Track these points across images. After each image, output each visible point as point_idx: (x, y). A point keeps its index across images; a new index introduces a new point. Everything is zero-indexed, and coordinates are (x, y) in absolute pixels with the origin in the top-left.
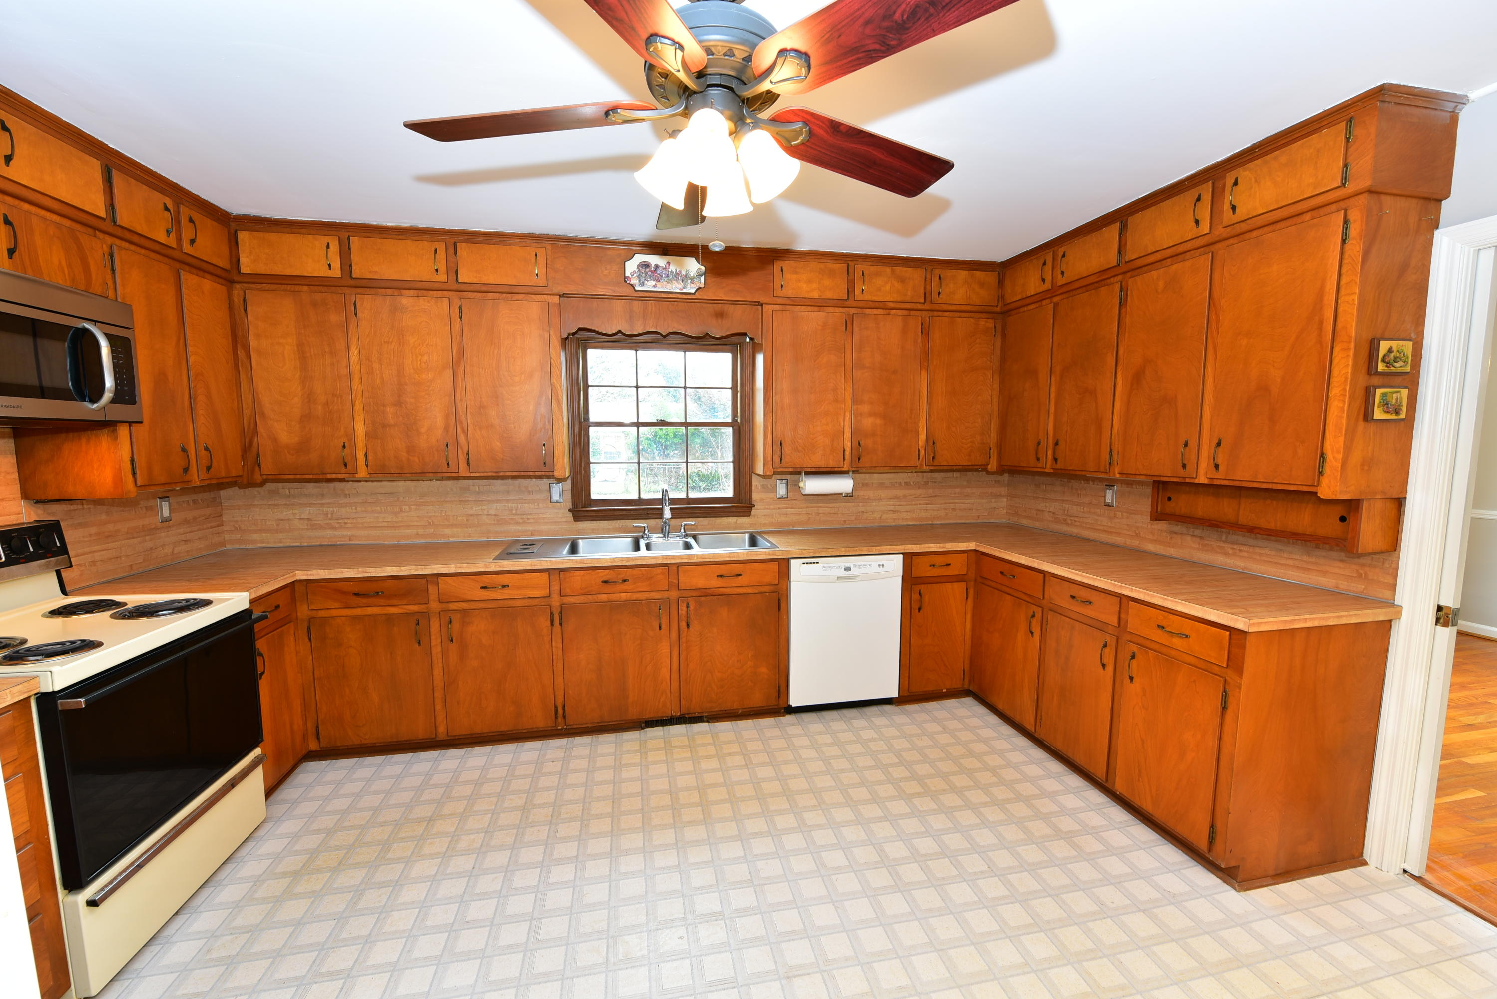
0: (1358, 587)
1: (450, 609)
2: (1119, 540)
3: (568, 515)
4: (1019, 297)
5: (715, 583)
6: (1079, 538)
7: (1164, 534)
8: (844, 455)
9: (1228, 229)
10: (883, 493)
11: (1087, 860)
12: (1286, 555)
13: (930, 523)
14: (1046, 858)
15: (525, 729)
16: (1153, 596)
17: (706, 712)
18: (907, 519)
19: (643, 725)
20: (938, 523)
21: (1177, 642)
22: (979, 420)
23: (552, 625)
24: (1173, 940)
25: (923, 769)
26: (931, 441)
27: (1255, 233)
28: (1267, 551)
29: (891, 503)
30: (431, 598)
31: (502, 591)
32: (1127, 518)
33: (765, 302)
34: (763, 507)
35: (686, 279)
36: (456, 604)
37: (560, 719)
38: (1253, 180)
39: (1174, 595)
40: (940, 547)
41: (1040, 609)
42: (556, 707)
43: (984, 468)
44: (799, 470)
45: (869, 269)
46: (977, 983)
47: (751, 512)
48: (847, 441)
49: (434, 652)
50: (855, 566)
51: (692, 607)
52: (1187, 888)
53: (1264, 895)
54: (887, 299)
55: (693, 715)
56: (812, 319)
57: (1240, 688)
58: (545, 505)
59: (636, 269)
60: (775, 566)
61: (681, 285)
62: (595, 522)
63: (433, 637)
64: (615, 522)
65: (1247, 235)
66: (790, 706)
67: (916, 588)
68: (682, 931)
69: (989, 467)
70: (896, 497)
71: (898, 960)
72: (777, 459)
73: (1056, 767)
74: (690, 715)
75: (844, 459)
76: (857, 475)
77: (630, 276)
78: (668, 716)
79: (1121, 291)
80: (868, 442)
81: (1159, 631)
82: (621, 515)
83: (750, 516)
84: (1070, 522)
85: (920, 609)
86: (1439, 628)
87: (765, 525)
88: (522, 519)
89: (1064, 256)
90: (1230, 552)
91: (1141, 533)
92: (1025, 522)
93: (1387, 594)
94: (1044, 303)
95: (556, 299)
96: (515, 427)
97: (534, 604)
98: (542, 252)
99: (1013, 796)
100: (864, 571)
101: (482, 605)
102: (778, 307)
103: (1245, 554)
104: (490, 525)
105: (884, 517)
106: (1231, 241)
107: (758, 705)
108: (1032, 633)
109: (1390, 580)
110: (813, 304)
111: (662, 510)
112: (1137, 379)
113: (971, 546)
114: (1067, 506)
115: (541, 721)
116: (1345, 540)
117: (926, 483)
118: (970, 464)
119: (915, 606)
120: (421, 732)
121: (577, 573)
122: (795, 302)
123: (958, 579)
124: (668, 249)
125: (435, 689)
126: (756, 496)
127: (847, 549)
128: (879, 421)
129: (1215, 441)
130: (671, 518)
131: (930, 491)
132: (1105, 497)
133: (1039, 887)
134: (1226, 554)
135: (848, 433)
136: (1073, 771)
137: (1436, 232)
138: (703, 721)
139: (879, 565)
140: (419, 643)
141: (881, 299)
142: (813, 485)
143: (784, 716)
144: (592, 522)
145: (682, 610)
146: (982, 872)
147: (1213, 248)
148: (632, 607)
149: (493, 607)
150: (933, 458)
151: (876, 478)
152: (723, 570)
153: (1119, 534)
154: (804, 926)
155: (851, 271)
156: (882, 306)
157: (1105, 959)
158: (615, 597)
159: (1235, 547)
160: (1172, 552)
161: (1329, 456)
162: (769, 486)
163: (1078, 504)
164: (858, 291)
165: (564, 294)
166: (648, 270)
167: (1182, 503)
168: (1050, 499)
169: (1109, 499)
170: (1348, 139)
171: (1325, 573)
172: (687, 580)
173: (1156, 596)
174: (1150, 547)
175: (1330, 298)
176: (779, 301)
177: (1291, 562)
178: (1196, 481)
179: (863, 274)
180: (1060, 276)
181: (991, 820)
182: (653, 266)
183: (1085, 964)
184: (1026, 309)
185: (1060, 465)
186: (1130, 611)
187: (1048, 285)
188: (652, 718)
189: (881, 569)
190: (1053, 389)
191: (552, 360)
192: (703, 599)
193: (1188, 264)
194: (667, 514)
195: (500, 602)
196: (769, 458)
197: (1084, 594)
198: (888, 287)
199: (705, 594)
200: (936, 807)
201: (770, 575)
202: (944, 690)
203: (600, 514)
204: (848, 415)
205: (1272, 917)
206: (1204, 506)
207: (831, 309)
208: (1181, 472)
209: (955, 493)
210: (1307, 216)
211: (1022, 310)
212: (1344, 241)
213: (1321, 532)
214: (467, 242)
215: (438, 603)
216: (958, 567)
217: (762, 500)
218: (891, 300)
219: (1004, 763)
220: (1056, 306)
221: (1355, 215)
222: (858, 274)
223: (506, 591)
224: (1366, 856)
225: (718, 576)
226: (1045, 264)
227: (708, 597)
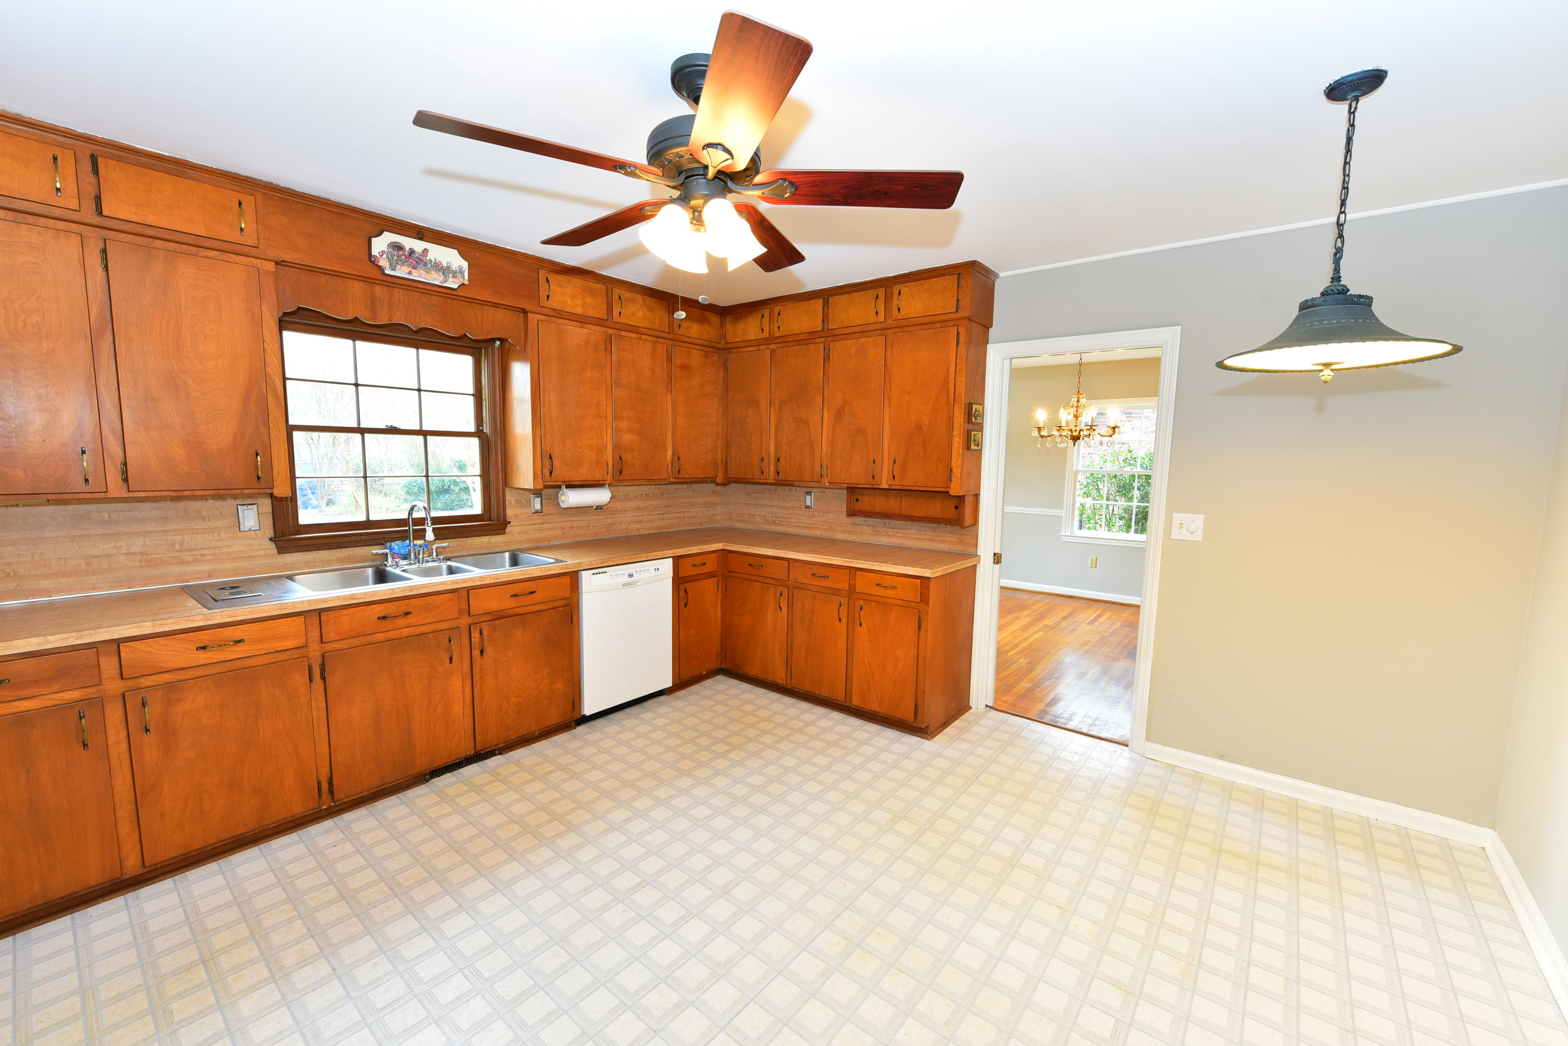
0: (959, 548)
1: (143, 686)
2: (817, 533)
3: (269, 547)
4: (741, 340)
5: (510, 603)
6: (786, 534)
7: (849, 526)
8: (608, 468)
9: (896, 322)
10: (629, 505)
11: (853, 753)
12: (923, 533)
13: (666, 530)
14: (831, 760)
15: (273, 824)
16: (873, 565)
17: (502, 743)
18: (648, 528)
19: (427, 777)
20: (672, 530)
21: (890, 593)
22: (710, 439)
23: (311, 680)
24: (915, 776)
25: (721, 734)
26: (677, 458)
27: (910, 329)
28: (913, 531)
29: (635, 514)
30: (105, 675)
31: (233, 649)
32: (823, 516)
33: (531, 310)
34: (517, 524)
35: (445, 271)
36: (152, 677)
37: (325, 796)
38: (910, 295)
39: (886, 562)
40: (699, 549)
41: (787, 589)
42: (319, 783)
43: (713, 481)
44: (559, 483)
45: (626, 295)
46: (838, 840)
47: (505, 529)
48: (609, 456)
49: (113, 753)
50: (637, 572)
51: (485, 633)
52: (908, 748)
53: (940, 738)
54: (640, 324)
55: (489, 749)
56: (577, 334)
57: (928, 614)
58: (230, 535)
59: (385, 248)
60: (567, 580)
61: (441, 278)
62: (310, 553)
63: (111, 732)
64: (338, 550)
65: (906, 329)
66: (584, 716)
67: (682, 587)
68: (621, 906)
69: (717, 479)
70: (639, 508)
71: (787, 850)
72: (548, 473)
73: (805, 705)
74: (486, 751)
75: (608, 473)
76: (611, 488)
77: (379, 256)
78: (461, 758)
79: (824, 350)
80: (627, 457)
81: (878, 588)
82: (348, 542)
83: (504, 533)
84: (778, 522)
85: (686, 605)
86: (995, 565)
87: (520, 542)
88: (190, 555)
89: (779, 314)
90: (891, 534)
91: (833, 526)
92: (739, 525)
93: (973, 549)
94: (762, 347)
95: (271, 266)
96: (209, 430)
97: (284, 659)
98: (249, 202)
99: (790, 731)
100: (644, 575)
101: (199, 672)
102: (542, 317)
103: (900, 535)
104: (133, 567)
105: (630, 527)
106: (897, 330)
107: (555, 723)
108: (781, 608)
109: (974, 541)
110: (577, 320)
111: (424, 530)
112: (839, 414)
113: (719, 546)
114: (774, 510)
115: (298, 808)
116: (959, 520)
117: (663, 494)
118: (704, 477)
119: (682, 603)
120: (93, 877)
121: (345, 612)
122: (560, 314)
123: (711, 575)
124: (424, 234)
125: (116, 807)
126: (510, 512)
127: (629, 557)
128: (635, 437)
129: (892, 461)
130: (435, 540)
131: (666, 501)
132: (805, 501)
133: (838, 777)
134: (889, 536)
135: (610, 447)
136: (816, 705)
137: (988, 345)
138: (496, 755)
139: (655, 569)
140: (85, 745)
141: (635, 324)
142: (573, 498)
143: (575, 728)
144: (305, 553)
145: (475, 637)
146: (801, 782)
147: (886, 332)
148: (418, 641)
149: (217, 672)
150: (679, 471)
151: (631, 490)
152: (517, 588)
153: (817, 528)
154: (713, 860)
155: (609, 293)
156: (635, 329)
157: (891, 799)
158: (394, 634)
159: (894, 530)
160: (855, 538)
161: (954, 470)
162: (523, 501)
163: (785, 508)
164: (616, 313)
165: (283, 261)
166: (401, 253)
167: (866, 502)
168: (761, 505)
169: (808, 503)
170: (958, 285)
171: (943, 542)
172: (480, 604)
173: (875, 565)
174: (840, 536)
175: (952, 377)
176: (545, 311)
177: (926, 537)
178: (881, 487)
179: (620, 298)
180: (776, 329)
181: (786, 750)
182: (407, 249)
183: (883, 805)
184: (745, 349)
185: (780, 477)
186: (857, 578)
187: (766, 334)
188: (445, 764)
189: (657, 573)
190: (773, 417)
191: (265, 345)
192: (497, 622)
193: (871, 339)
194: (430, 536)
195: (228, 664)
196: (539, 472)
197: (822, 571)
198: (640, 314)
199: (499, 616)
200: (746, 755)
201: (563, 590)
202: (704, 673)
203: (319, 541)
204: (609, 431)
205: (949, 747)
206: (879, 503)
207: (592, 327)
208: (872, 482)
209: (684, 503)
210: (938, 325)
211: (742, 350)
212: (957, 344)
213: (946, 516)
214: (119, 159)
215: (119, 681)
216: (711, 566)
217: (516, 516)
218: (643, 326)
219: (771, 713)
220: (773, 351)
221: (962, 330)
222: (615, 297)
223: (240, 647)
224: (971, 704)
225: (512, 596)
226: (763, 317)
227: (502, 620)
